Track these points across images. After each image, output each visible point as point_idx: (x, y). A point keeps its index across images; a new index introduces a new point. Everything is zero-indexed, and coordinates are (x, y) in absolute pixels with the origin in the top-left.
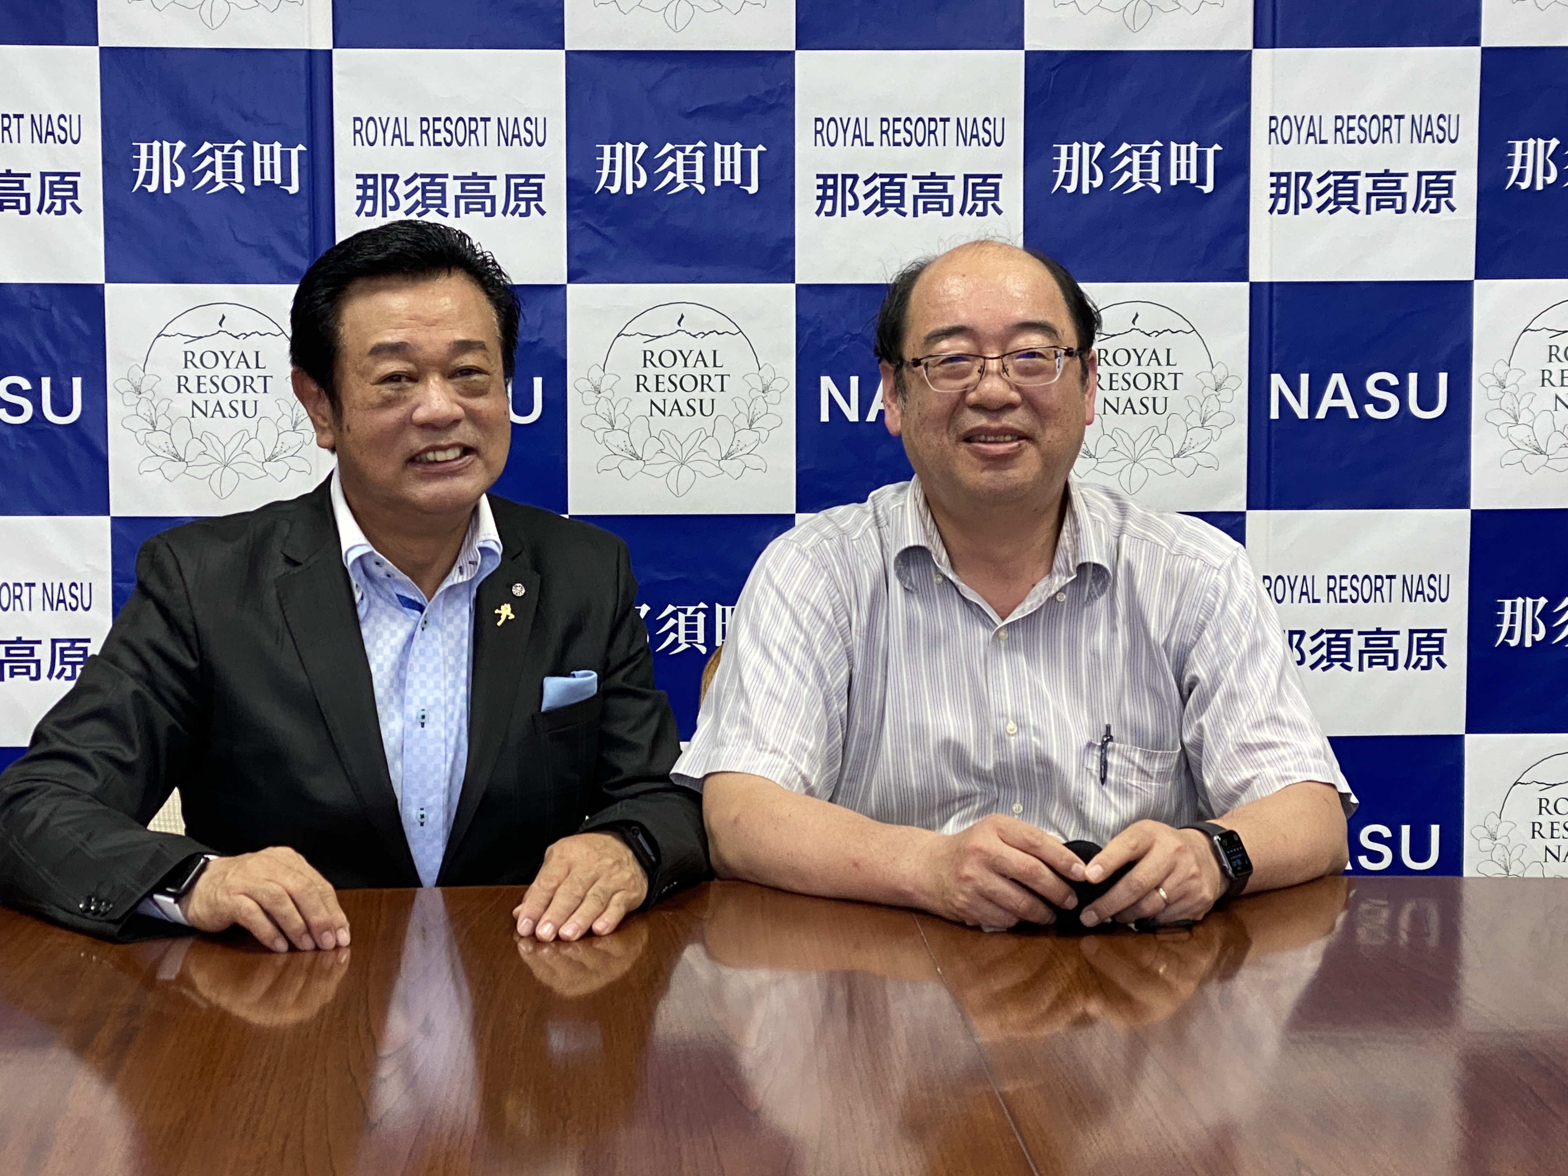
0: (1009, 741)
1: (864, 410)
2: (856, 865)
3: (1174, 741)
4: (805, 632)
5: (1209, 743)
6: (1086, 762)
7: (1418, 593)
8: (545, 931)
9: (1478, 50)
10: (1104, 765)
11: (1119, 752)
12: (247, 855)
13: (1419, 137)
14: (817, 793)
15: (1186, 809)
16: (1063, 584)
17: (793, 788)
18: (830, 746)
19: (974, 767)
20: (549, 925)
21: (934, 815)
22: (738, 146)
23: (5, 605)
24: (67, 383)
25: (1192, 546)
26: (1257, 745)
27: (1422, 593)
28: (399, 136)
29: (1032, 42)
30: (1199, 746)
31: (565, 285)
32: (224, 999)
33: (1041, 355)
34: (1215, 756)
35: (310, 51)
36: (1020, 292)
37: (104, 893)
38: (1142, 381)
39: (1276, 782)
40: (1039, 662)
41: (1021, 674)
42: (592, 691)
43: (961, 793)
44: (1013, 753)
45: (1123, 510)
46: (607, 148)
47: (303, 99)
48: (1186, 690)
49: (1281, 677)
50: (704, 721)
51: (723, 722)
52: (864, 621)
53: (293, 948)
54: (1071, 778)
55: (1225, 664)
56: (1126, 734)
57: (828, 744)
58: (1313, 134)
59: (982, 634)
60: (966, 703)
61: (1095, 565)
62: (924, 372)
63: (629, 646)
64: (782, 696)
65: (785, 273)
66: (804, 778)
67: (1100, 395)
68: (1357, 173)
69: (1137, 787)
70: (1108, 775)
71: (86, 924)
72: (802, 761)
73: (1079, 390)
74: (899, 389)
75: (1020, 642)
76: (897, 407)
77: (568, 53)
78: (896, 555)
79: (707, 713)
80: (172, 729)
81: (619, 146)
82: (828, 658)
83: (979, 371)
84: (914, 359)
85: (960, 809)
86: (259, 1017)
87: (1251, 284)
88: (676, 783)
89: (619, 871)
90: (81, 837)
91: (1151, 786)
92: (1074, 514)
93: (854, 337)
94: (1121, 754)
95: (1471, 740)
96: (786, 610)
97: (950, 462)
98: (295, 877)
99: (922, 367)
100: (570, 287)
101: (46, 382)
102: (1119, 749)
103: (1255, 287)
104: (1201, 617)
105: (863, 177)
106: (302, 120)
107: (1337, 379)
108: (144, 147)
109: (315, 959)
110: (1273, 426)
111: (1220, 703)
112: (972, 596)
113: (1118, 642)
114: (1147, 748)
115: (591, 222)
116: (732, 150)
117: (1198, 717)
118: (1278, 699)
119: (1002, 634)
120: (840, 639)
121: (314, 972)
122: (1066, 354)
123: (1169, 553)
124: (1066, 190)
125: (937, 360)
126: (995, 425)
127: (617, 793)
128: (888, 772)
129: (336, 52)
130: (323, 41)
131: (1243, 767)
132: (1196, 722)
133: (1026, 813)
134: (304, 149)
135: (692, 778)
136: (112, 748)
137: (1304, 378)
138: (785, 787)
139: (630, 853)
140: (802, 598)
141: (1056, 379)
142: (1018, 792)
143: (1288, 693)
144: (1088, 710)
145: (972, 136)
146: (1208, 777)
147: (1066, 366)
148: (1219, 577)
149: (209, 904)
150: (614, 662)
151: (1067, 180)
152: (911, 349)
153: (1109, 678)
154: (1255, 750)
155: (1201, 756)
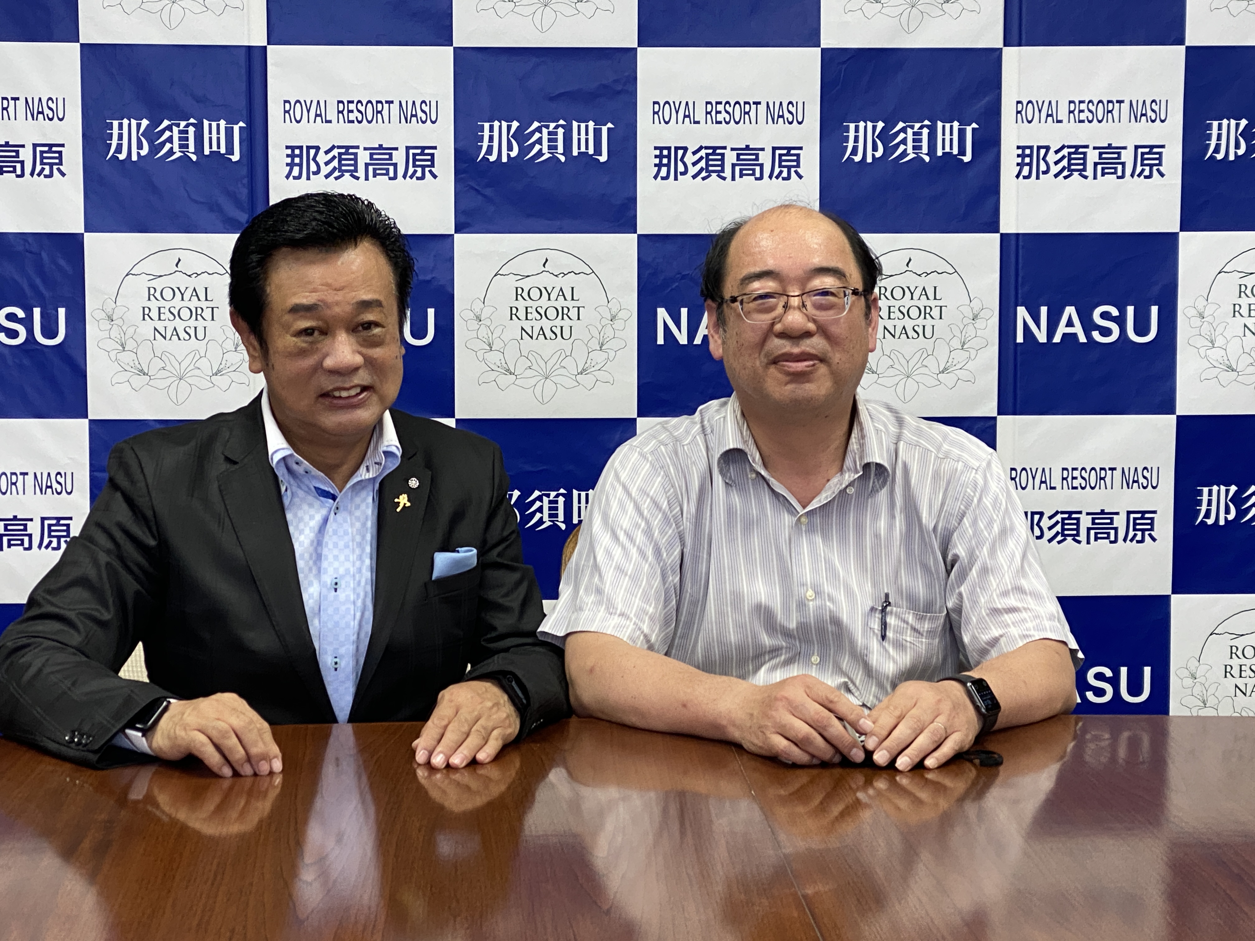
0: (809, 605)
1: (691, 335)
2: (684, 706)
3: (941, 607)
4: (646, 519)
5: (966, 608)
6: (869, 624)
7: (1134, 482)
8: (438, 760)
9: (1182, 48)
10: (884, 625)
11: (896, 615)
12: (201, 699)
13: (1136, 118)
14: (656, 647)
15: (950, 661)
16: (852, 479)
17: (637, 644)
18: (667, 610)
19: (780, 625)
20: (441, 755)
21: (748, 666)
22: (591, 124)
23: (4, 490)
24: (54, 312)
25: (956, 451)
26: (1004, 609)
27: (1137, 482)
28: (320, 115)
29: (828, 40)
30: (959, 610)
31: (453, 235)
32: (182, 815)
33: (833, 294)
34: (971, 618)
35: (249, 47)
36: (817, 244)
37: (86, 729)
38: (914, 313)
39: (1019, 640)
40: (833, 543)
41: (818, 552)
42: (473, 564)
43: (770, 647)
44: (812, 615)
45: (900, 422)
46: (487, 125)
47: (243, 86)
48: (949, 567)
49: (1024, 556)
50: (565, 589)
51: (581, 592)
52: (693, 510)
53: (236, 774)
54: (858, 635)
55: (980, 544)
56: (902, 601)
57: (664, 609)
58: (1051, 115)
59: (787, 519)
60: (774, 574)
61: (877, 464)
62: (740, 307)
63: (503, 529)
64: (628, 570)
65: (629, 225)
66: (646, 636)
67: (881, 323)
68: (1087, 147)
69: (910, 642)
70: (887, 633)
71: (71, 753)
72: (644, 622)
73: (863, 324)
74: (720, 322)
75: (817, 527)
76: (719, 338)
77: (455, 49)
78: (719, 456)
79: (567, 584)
80: (137, 593)
81: (496, 124)
82: (665, 539)
83: (784, 307)
84: (732, 297)
85: (769, 660)
86: (210, 829)
87: (1002, 235)
88: (540, 638)
89: (497, 712)
90: (68, 683)
91: (922, 642)
92: (860, 424)
93: (684, 277)
94: (898, 616)
95: (1176, 599)
96: (631, 502)
97: (761, 380)
98: (238, 717)
99: (738, 304)
100: (457, 236)
101: (37, 312)
102: (896, 612)
103: (1004, 238)
104: (962, 507)
105: (691, 150)
106: (242, 103)
107: (1070, 311)
108: (116, 123)
109: (254, 782)
110: (1019, 348)
111: (975, 576)
112: (780, 489)
113: (895, 527)
114: (919, 611)
115: (473, 184)
116: (587, 127)
117: (959, 587)
118: (1022, 571)
119: (803, 519)
120: (674, 525)
121: (254, 793)
122: (852, 294)
123: (937, 457)
124: (853, 159)
125: (750, 297)
126: (796, 350)
127: (492, 645)
128: (712, 630)
129: (269, 48)
130: (259, 39)
131: (992, 627)
132: (957, 591)
133: (821, 665)
134: (244, 125)
135: (556, 636)
136: (92, 609)
137: (1044, 310)
138: (631, 643)
139: (506, 697)
140: (643, 492)
141: (845, 313)
142: (816, 646)
143: (1030, 570)
144: (871, 582)
145: (779, 117)
146: (966, 635)
147: (853, 302)
148: (977, 476)
149: (169, 737)
150: (491, 541)
151: (855, 151)
152: (730, 288)
153: (888, 555)
154: (1002, 614)
155: (961, 617)
